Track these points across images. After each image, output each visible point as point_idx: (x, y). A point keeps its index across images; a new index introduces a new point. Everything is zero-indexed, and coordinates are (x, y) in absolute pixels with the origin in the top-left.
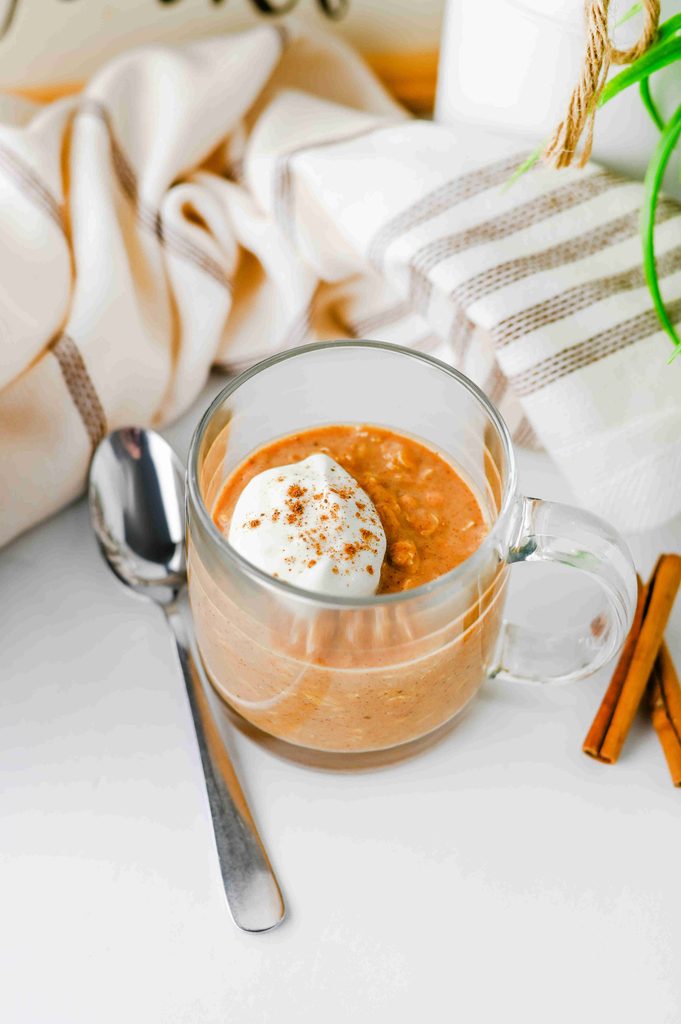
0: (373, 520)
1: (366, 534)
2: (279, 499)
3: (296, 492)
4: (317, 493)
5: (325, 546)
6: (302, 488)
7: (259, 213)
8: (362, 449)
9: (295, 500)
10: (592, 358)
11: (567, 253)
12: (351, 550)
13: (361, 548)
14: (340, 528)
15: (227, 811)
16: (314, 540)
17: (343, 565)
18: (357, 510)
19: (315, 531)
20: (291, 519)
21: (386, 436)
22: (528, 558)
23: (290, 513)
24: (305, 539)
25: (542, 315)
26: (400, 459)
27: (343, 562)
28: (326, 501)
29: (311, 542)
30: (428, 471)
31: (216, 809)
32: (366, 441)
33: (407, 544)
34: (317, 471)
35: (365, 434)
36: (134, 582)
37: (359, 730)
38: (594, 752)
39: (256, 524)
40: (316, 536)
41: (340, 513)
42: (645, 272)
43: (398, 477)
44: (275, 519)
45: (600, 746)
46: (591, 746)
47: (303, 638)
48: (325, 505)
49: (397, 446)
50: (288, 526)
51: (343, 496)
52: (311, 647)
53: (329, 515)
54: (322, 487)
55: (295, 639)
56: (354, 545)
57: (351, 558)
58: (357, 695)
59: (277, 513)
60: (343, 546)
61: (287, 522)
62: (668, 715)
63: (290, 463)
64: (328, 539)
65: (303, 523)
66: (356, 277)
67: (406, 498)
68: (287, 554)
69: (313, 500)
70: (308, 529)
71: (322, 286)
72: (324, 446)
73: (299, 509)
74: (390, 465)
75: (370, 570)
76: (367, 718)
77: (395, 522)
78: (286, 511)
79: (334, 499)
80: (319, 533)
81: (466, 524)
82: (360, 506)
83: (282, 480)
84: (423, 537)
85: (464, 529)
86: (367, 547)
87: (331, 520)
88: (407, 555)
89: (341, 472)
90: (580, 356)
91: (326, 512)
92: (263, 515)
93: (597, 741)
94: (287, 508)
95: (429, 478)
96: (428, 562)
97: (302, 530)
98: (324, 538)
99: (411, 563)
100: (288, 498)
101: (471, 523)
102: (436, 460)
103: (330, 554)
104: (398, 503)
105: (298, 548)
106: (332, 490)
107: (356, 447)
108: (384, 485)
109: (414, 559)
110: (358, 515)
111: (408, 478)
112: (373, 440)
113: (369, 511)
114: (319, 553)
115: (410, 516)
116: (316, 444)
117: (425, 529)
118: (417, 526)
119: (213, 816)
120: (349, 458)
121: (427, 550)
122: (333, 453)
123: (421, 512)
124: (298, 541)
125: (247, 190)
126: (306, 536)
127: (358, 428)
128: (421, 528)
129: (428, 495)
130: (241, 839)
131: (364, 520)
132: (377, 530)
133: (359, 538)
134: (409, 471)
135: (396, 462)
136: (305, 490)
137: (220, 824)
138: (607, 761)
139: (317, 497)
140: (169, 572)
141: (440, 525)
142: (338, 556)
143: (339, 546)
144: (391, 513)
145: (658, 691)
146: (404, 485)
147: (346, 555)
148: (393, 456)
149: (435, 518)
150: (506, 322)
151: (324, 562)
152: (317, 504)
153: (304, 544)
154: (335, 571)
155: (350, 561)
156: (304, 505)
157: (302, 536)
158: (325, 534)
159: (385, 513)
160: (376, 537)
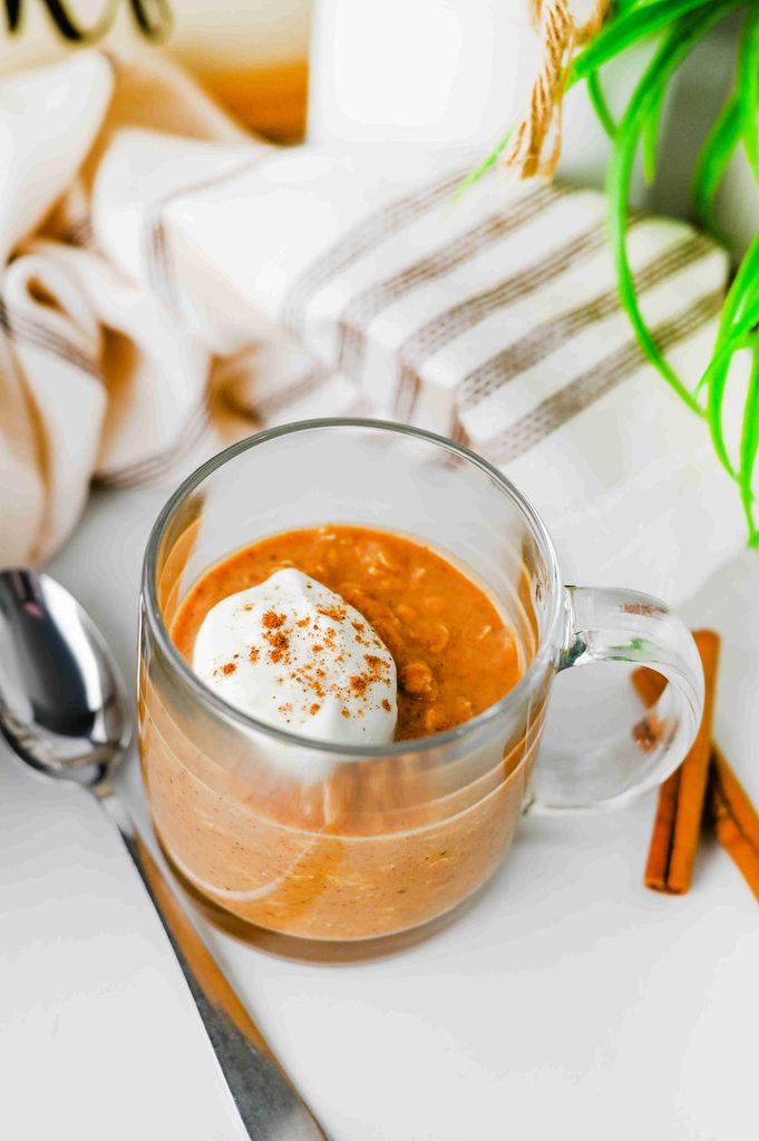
0: (377, 643)
1: (373, 661)
2: (254, 634)
3: (273, 621)
4: (301, 617)
5: (326, 684)
6: (279, 615)
7: (127, 282)
8: (332, 556)
9: (274, 632)
10: (576, 407)
11: (523, 285)
12: (359, 684)
13: (371, 680)
14: (340, 659)
15: (232, 1036)
16: (311, 679)
17: (354, 704)
18: (355, 633)
19: (309, 667)
20: (276, 657)
21: (359, 536)
22: (578, 661)
23: (273, 648)
24: (299, 680)
25: (512, 362)
26: (383, 561)
27: (353, 700)
28: (316, 627)
29: (308, 681)
30: (420, 572)
31: (218, 1038)
32: (335, 544)
33: (420, 666)
34: (289, 590)
35: (331, 537)
36: (57, 766)
37: (391, 909)
38: (660, 882)
39: (230, 669)
40: (312, 673)
41: (336, 640)
43: (385, 584)
44: (254, 659)
45: (666, 874)
46: (655, 877)
47: (319, 806)
48: (316, 632)
49: (373, 545)
50: (273, 665)
51: (336, 618)
52: (330, 815)
53: (323, 644)
54: (306, 609)
55: (308, 809)
56: (362, 677)
57: (362, 694)
58: (393, 866)
59: (255, 652)
60: (349, 681)
61: (271, 661)
62: (737, 824)
63: (248, 587)
64: (328, 674)
65: (292, 657)
66: (252, 347)
67: (402, 609)
68: (280, 702)
69: (297, 628)
70: (301, 666)
71: (217, 363)
72: (284, 558)
73: (282, 642)
74: (372, 570)
75: (386, 705)
76: (402, 892)
77: (398, 640)
78: (266, 648)
79: (326, 623)
80: (315, 668)
81: (480, 631)
82: (358, 627)
83: (249, 609)
84: (435, 655)
85: (481, 637)
86: (377, 676)
87: (326, 650)
88: (423, 681)
89: (319, 588)
90: (563, 407)
91: (319, 641)
92: (236, 656)
93: (661, 870)
94: (267, 642)
95: (423, 580)
96: (449, 685)
97: (293, 668)
98: (323, 674)
99: (430, 688)
100: (266, 630)
101: (488, 629)
102: (426, 557)
103: (334, 693)
104: (397, 616)
105: (293, 692)
106: (321, 612)
107: (325, 555)
108: (372, 596)
109: (431, 684)
110: (358, 638)
111: (398, 583)
112: (343, 542)
113: (369, 634)
114: (320, 694)
115: (413, 629)
116: (274, 558)
117: (435, 643)
118: (424, 642)
119: (215, 1046)
120: (320, 568)
121: (443, 670)
122: (299, 565)
123: (425, 624)
124: (289, 682)
125: (102, 255)
126: (299, 675)
127: (322, 530)
128: (429, 645)
129: (428, 601)
130: (257, 1069)
131: (367, 644)
132: (383, 654)
133: (365, 668)
134: (396, 574)
135: (380, 566)
136: (284, 617)
137: (227, 1055)
138: (677, 892)
139: (302, 624)
140: (96, 744)
141: (451, 636)
142: (345, 695)
143: (344, 682)
144: (392, 631)
145: (718, 798)
146: (398, 593)
147: (354, 692)
148: (374, 560)
149: (444, 629)
150: (475, 375)
151: (329, 705)
152: (304, 632)
153: (299, 686)
154: (346, 713)
155: (361, 698)
156: (288, 636)
157: (294, 676)
158: (323, 669)
159: (385, 631)
160: (384, 663)
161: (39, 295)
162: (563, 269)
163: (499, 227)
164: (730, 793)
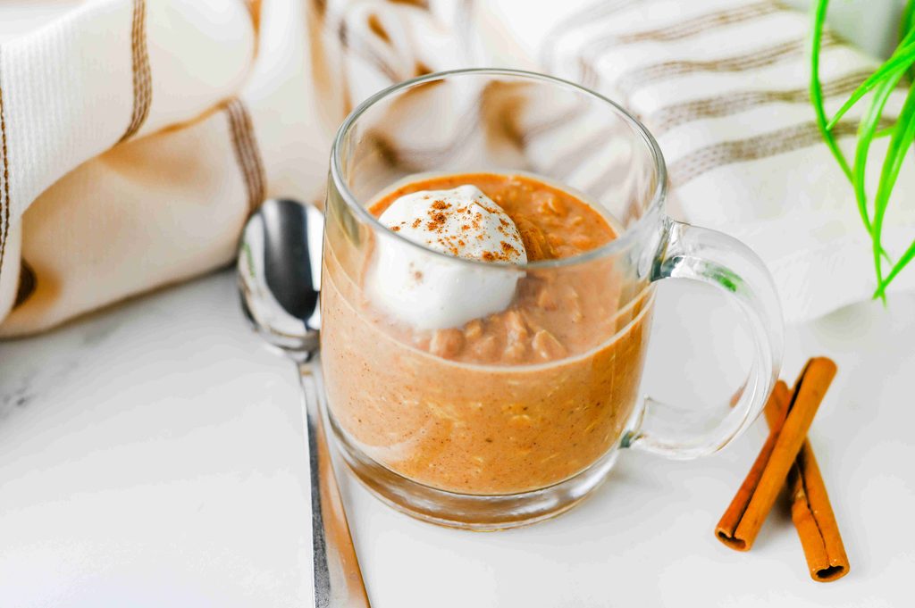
0: (515, 237)
1: (507, 247)
2: (422, 210)
3: (441, 205)
4: (461, 207)
6: (446, 203)
8: (512, 194)
9: (438, 211)
10: (752, 155)
11: (734, 65)
12: (490, 258)
13: (500, 258)
14: (480, 237)
16: (452, 245)
18: (500, 225)
19: (455, 238)
20: (432, 227)
21: (539, 187)
23: (432, 221)
24: (443, 243)
25: (705, 109)
26: (550, 205)
28: (469, 212)
29: (449, 246)
30: (577, 219)
32: (518, 189)
34: (464, 195)
35: (517, 183)
38: (728, 535)
39: (395, 229)
40: (455, 241)
41: (482, 223)
42: (810, 92)
43: (546, 220)
44: (415, 226)
45: (737, 523)
46: (724, 528)
48: (468, 216)
49: (548, 195)
50: (428, 232)
51: (487, 210)
53: (471, 225)
54: (467, 203)
56: (494, 254)
57: (489, 264)
59: (419, 221)
60: (482, 253)
61: (427, 228)
62: (809, 506)
64: (467, 245)
65: (444, 230)
67: (553, 235)
69: (456, 213)
70: (448, 236)
73: (441, 219)
74: (540, 210)
76: (489, 441)
78: (428, 220)
79: (477, 210)
80: (458, 239)
82: (504, 223)
83: (428, 199)
86: (507, 259)
87: (472, 229)
89: (488, 200)
91: (469, 223)
92: (403, 223)
93: (732, 523)
94: (429, 217)
95: (577, 224)
97: (441, 236)
98: (463, 244)
100: (431, 210)
102: (586, 210)
104: (544, 236)
106: (477, 203)
107: (507, 193)
108: (533, 221)
110: (500, 228)
111: (556, 221)
112: (525, 188)
113: (512, 229)
115: (554, 249)
120: (499, 198)
124: (435, 245)
126: (445, 241)
127: (511, 179)
129: (574, 237)
131: (506, 235)
132: (518, 245)
133: (499, 249)
134: (558, 215)
135: (546, 206)
136: (450, 205)
138: (741, 545)
139: (461, 210)
143: (478, 252)
144: (534, 240)
145: (800, 482)
146: (554, 226)
147: (483, 261)
148: (544, 203)
150: (672, 109)
152: (460, 216)
153: (442, 248)
156: (447, 217)
157: (441, 240)
158: (464, 241)
159: (529, 238)
160: (516, 251)
161: (377, 28)
162: (770, 63)
163: (724, 19)
164: (811, 483)
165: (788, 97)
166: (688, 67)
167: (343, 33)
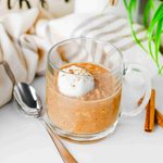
1: (89, 75)
4: (76, 70)
30: (97, 69)
45: (148, 127)
79: (80, 69)
91: (79, 72)
129: (98, 72)
134: (93, 68)
136: (73, 70)
163: (109, 22)
165: (127, 36)
166: (106, 34)
167: (20, 43)
